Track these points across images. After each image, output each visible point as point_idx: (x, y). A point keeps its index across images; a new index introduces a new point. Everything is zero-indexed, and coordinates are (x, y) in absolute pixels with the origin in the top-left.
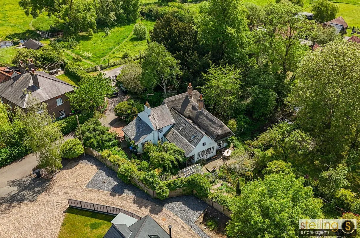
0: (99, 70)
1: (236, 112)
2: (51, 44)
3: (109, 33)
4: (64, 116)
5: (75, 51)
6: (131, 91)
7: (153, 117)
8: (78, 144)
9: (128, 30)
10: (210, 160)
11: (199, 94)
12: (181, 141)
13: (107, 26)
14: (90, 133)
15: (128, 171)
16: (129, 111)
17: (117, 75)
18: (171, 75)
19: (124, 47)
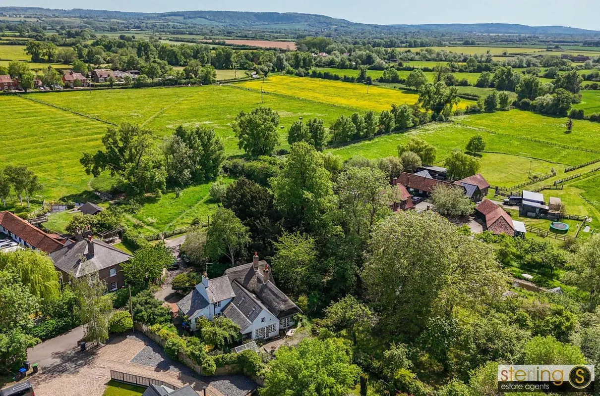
0: (163, 238)
1: (310, 287)
2: (110, 208)
3: (181, 194)
4: (116, 288)
5: (138, 216)
6: (194, 262)
7: (210, 289)
8: (127, 317)
9: (203, 191)
10: (270, 340)
11: (268, 265)
12: (238, 315)
13: (179, 185)
14: (142, 305)
15: (175, 345)
16: (187, 284)
17: (181, 244)
18: (240, 244)
19: (196, 211)
